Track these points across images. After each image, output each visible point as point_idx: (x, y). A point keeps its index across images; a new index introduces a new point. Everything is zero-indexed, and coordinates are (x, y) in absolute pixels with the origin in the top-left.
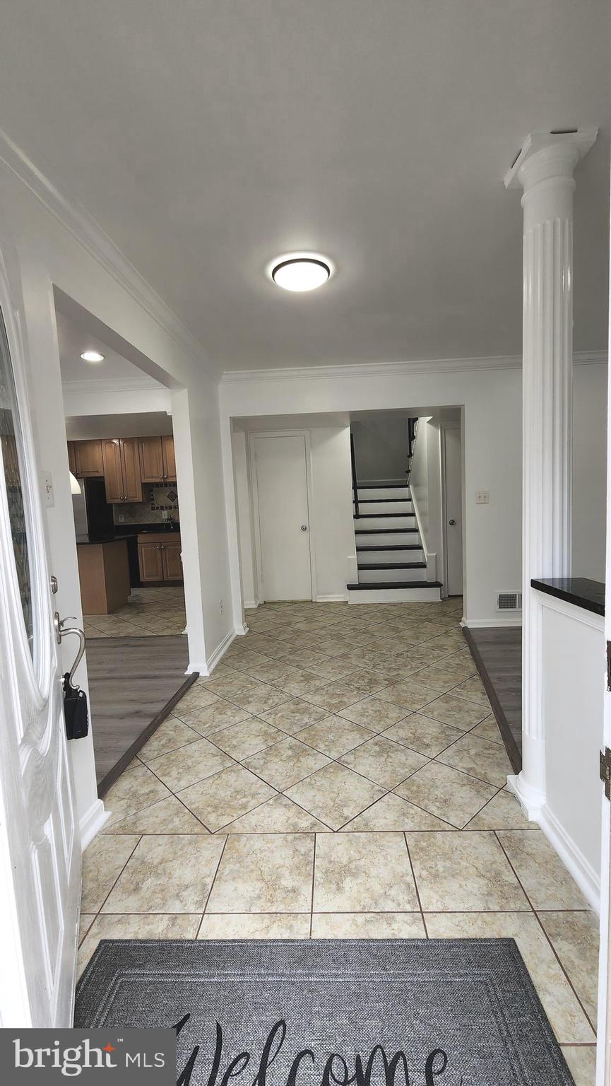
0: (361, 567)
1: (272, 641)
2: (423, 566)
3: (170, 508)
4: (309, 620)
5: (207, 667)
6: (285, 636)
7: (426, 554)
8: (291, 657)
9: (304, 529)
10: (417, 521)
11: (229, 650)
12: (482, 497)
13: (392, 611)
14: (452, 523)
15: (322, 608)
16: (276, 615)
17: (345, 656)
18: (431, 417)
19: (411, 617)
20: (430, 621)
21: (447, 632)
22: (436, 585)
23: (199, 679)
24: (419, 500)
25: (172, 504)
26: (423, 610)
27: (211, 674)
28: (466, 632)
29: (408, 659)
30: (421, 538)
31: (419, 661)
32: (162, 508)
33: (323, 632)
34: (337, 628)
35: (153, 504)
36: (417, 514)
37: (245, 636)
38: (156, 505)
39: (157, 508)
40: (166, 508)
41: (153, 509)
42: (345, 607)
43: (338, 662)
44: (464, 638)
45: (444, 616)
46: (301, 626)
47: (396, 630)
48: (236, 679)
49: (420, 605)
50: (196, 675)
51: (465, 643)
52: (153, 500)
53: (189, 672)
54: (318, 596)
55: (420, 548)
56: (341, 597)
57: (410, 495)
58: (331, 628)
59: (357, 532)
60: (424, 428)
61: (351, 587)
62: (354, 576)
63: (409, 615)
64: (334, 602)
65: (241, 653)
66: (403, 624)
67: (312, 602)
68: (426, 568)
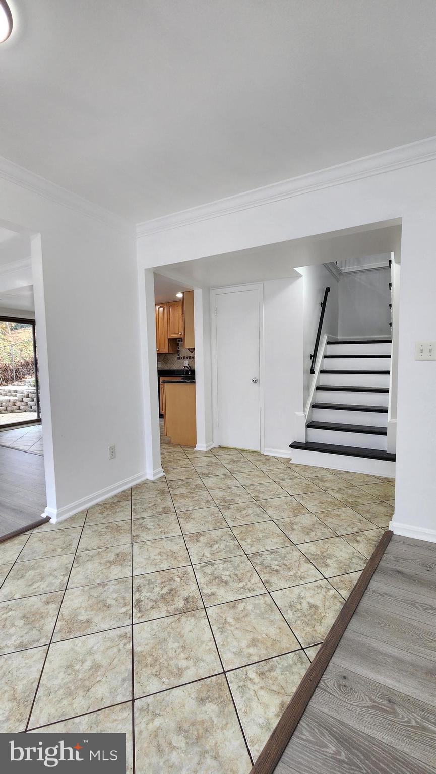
0: (311, 425)
2: (383, 432)
3: (190, 358)
5: (56, 514)
7: (388, 421)
9: (255, 381)
12: (426, 352)
13: (325, 481)
19: (337, 496)
21: (358, 533)
23: (44, 524)
25: (191, 355)
27: (58, 523)
28: (388, 537)
29: (258, 568)
30: (389, 400)
31: (265, 577)
32: (185, 358)
34: (239, 493)
35: (179, 355)
38: (181, 356)
39: (182, 358)
40: (187, 358)
41: (179, 358)
47: (299, 510)
48: (66, 536)
50: (47, 519)
52: (179, 351)
53: (44, 516)
54: (266, 449)
55: (386, 411)
56: (283, 453)
59: (319, 388)
61: (295, 446)
62: (301, 434)
63: (339, 491)
64: (279, 457)
65: (119, 502)
66: (316, 503)
67: (259, 453)
68: (386, 435)
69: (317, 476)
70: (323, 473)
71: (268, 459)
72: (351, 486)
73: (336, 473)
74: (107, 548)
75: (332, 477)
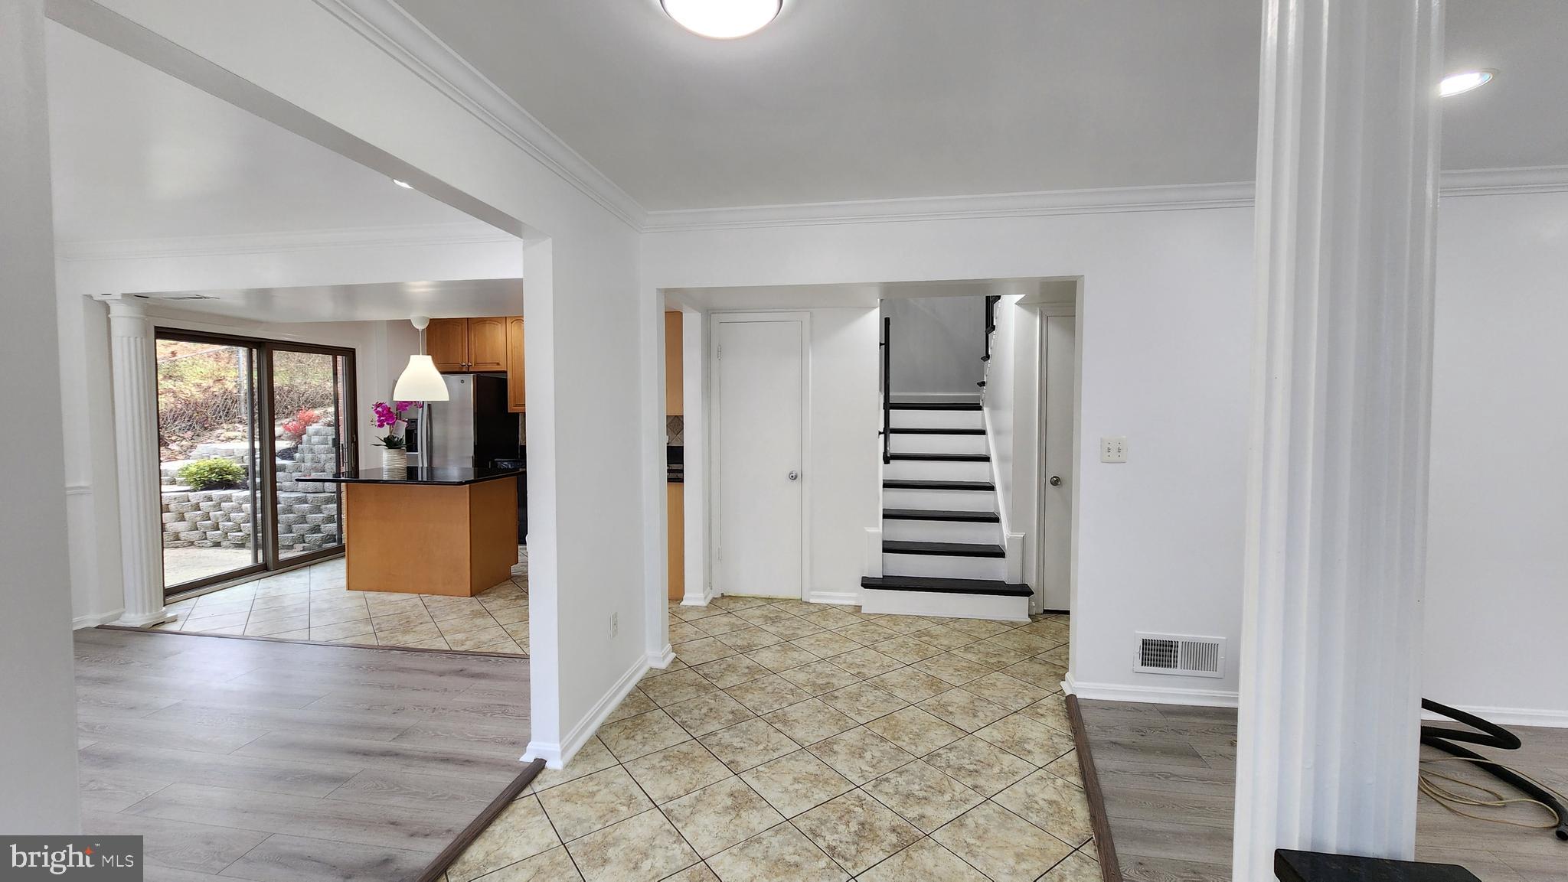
0: (889, 548)
1: (705, 688)
2: (997, 553)
4: (786, 644)
5: (559, 750)
6: (732, 680)
7: (1004, 534)
8: (726, 737)
9: (793, 478)
10: (992, 472)
11: (623, 705)
12: (1114, 452)
13: (936, 637)
14: (1056, 481)
15: (813, 618)
16: (732, 625)
17: (826, 746)
18: (1023, 296)
19: (969, 656)
20: (1002, 668)
21: (1034, 704)
22: (1022, 590)
23: (544, 772)
24: (998, 432)
26: (994, 640)
27: (566, 766)
28: (1072, 707)
29: (949, 772)
30: (999, 502)
31: (969, 782)
33: (801, 677)
34: (828, 670)
36: (993, 458)
37: (666, 672)
42: (854, 619)
43: (809, 762)
44: (1067, 724)
45: (1032, 658)
46: (766, 658)
47: (935, 685)
48: (607, 785)
49: (990, 627)
50: (539, 766)
51: (1070, 740)
53: (528, 758)
54: (813, 593)
55: (996, 519)
56: (850, 598)
57: (984, 424)
58: (819, 668)
59: (887, 485)
60: (1010, 310)
61: (868, 583)
62: (876, 564)
63: (967, 649)
64: (838, 605)
65: (640, 715)
66: (951, 671)
67: (801, 602)
68: (1004, 557)
69: (922, 631)
70: (924, 625)
71: (824, 610)
72: (978, 640)
73: (941, 621)
74: (704, 789)
75: (939, 630)
